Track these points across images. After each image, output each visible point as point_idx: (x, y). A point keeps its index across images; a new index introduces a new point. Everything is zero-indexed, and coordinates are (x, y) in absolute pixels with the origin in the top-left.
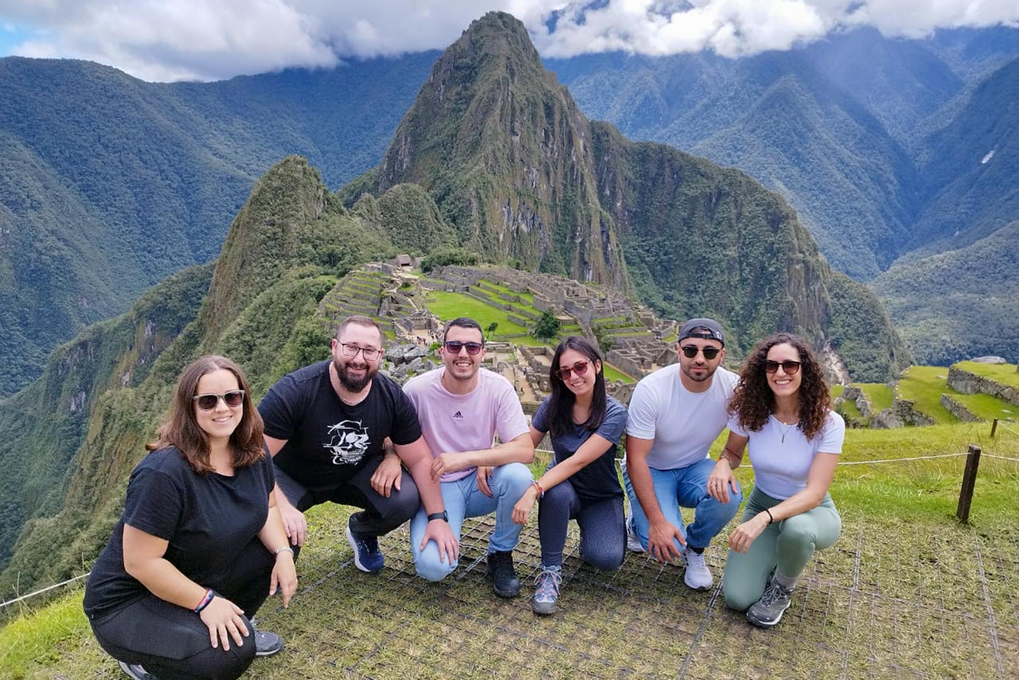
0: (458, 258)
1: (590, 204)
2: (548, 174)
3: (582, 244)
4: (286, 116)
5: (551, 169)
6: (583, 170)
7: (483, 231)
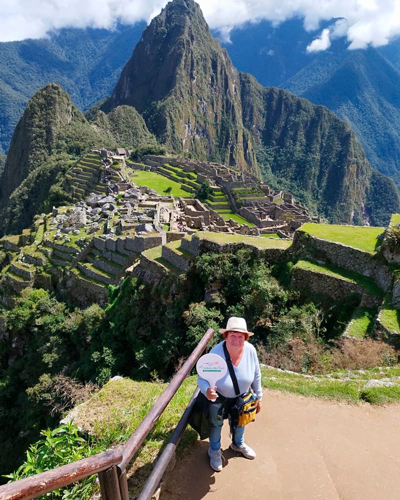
0: (154, 150)
1: (237, 124)
2: (213, 105)
3: (232, 148)
5: (215, 101)
6: (233, 102)
7: (173, 138)
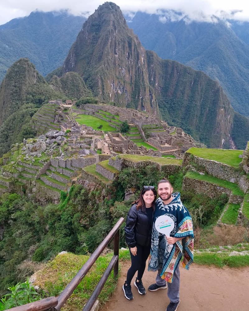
0: (90, 101)
1: (145, 83)
2: (129, 71)
3: (142, 99)
4: (27, 47)
5: (130, 69)
6: (143, 69)
7: (103, 93)
